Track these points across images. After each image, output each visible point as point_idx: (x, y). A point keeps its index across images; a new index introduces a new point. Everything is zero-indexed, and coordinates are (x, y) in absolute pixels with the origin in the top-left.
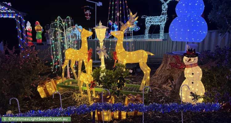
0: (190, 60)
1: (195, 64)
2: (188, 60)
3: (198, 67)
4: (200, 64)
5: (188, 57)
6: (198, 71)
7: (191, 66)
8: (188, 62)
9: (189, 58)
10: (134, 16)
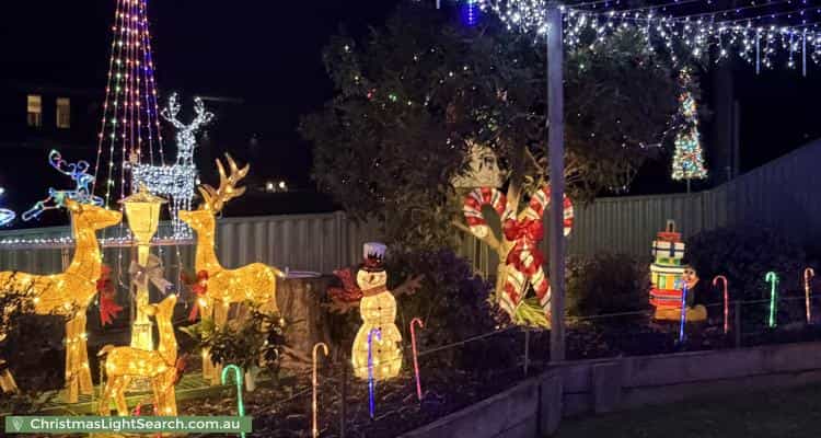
0: (372, 278)
1: (381, 287)
2: (368, 279)
3: (387, 293)
4: (390, 286)
5: (369, 271)
6: (389, 301)
7: (376, 291)
8: (370, 282)
9: (371, 274)
10: (241, 172)
